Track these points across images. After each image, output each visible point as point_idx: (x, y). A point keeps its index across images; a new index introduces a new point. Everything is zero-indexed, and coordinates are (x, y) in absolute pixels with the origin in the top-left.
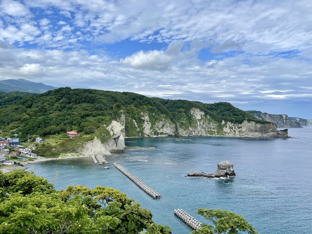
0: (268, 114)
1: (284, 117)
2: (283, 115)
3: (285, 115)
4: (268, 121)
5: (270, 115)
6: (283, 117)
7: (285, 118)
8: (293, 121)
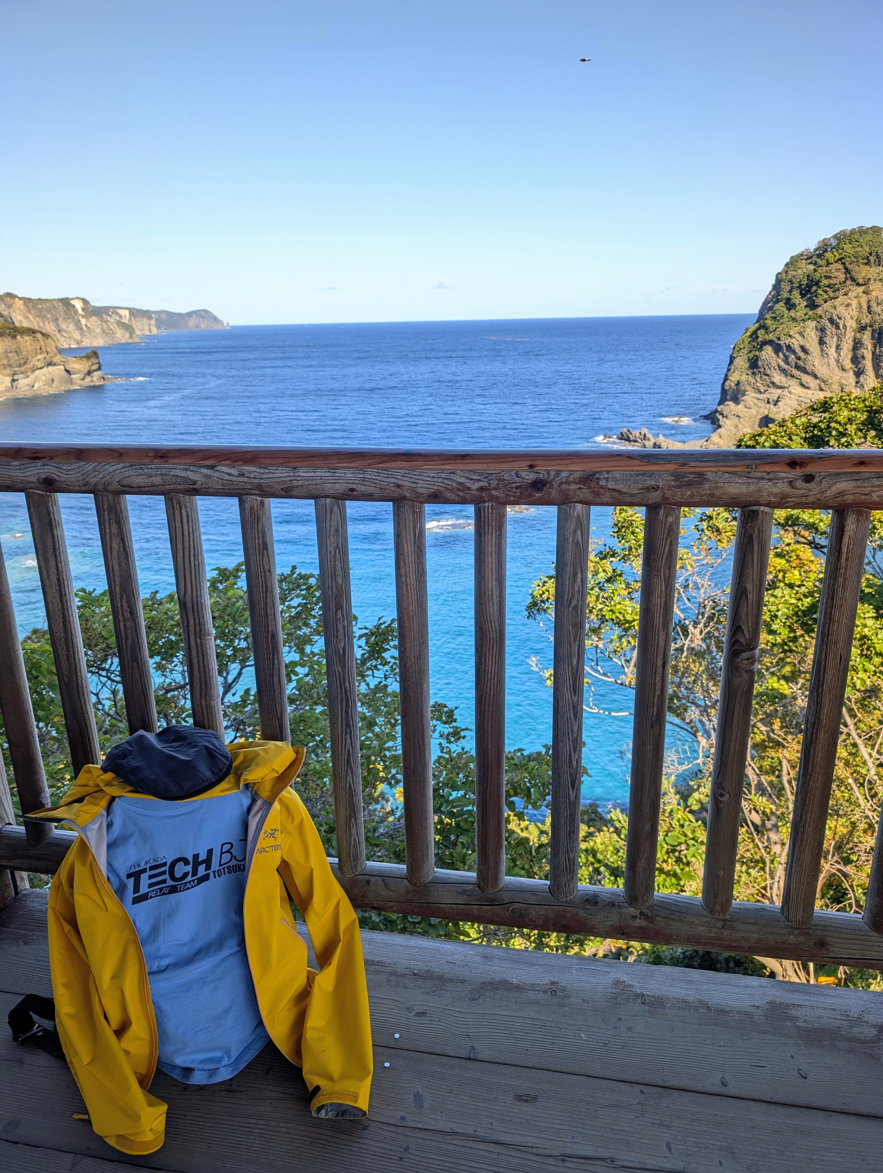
0: (20, 299)
1: (78, 305)
2: (72, 299)
3: (78, 298)
4: (26, 324)
5: (27, 301)
6: (74, 306)
7: (83, 309)
8: (112, 320)
